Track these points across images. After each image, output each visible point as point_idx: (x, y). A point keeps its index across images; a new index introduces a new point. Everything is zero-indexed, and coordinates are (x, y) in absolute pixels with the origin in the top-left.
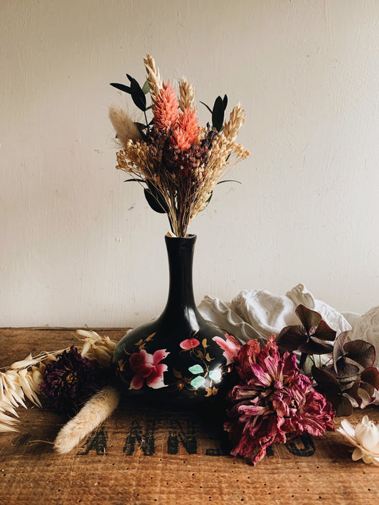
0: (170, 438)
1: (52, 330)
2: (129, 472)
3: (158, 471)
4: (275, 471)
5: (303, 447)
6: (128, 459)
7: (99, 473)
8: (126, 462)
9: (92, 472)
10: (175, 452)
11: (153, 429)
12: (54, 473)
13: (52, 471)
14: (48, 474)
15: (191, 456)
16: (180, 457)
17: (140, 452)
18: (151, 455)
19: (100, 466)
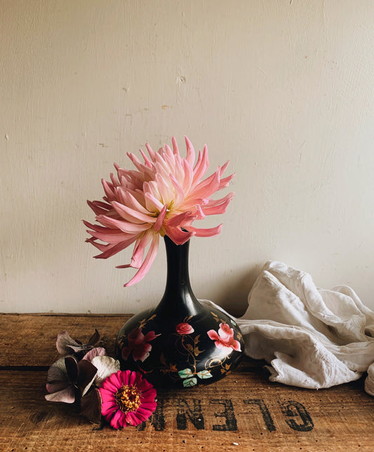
0: (178, 415)
1: (56, 316)
2: (143, 445)
3: (170, 445)
4: (278, 444)
5: (302, 423)
6: (141, 433)
7: (115, 446)
8: (139, 436)
9: (108, 445)
10: (184, 428)
11: (162, 407)
12: (73, 446)
13: (71, 445)
14: (67, 447)
15: (200, 431)
16: (189, 432)
17: (151, 428)
18: (162, 430)
19: (115, 440)
